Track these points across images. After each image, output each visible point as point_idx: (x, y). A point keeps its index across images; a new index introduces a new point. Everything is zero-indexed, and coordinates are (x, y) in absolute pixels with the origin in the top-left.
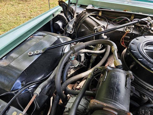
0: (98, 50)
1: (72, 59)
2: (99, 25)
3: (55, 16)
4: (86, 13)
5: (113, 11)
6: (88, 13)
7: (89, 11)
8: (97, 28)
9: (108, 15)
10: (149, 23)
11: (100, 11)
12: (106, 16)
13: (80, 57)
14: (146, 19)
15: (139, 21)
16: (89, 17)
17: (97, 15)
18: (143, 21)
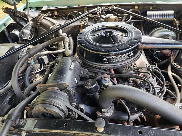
0: (61, 49)
1: (31, 63)
2: (54, 24)
3: (7, 25)
4: (41, 15)
5: (67, 7)
6: (43, 15)
7: (44, 12)
8: (53, 28)
9: (64, 13)
10: (98, 13)
11: (54, 11)
12: (62, 14)
13: (42, 59)
14: (96, 9)
15: (89, 12)
16: (44, 18)
17: (53, 15)
18: (93, 12)
